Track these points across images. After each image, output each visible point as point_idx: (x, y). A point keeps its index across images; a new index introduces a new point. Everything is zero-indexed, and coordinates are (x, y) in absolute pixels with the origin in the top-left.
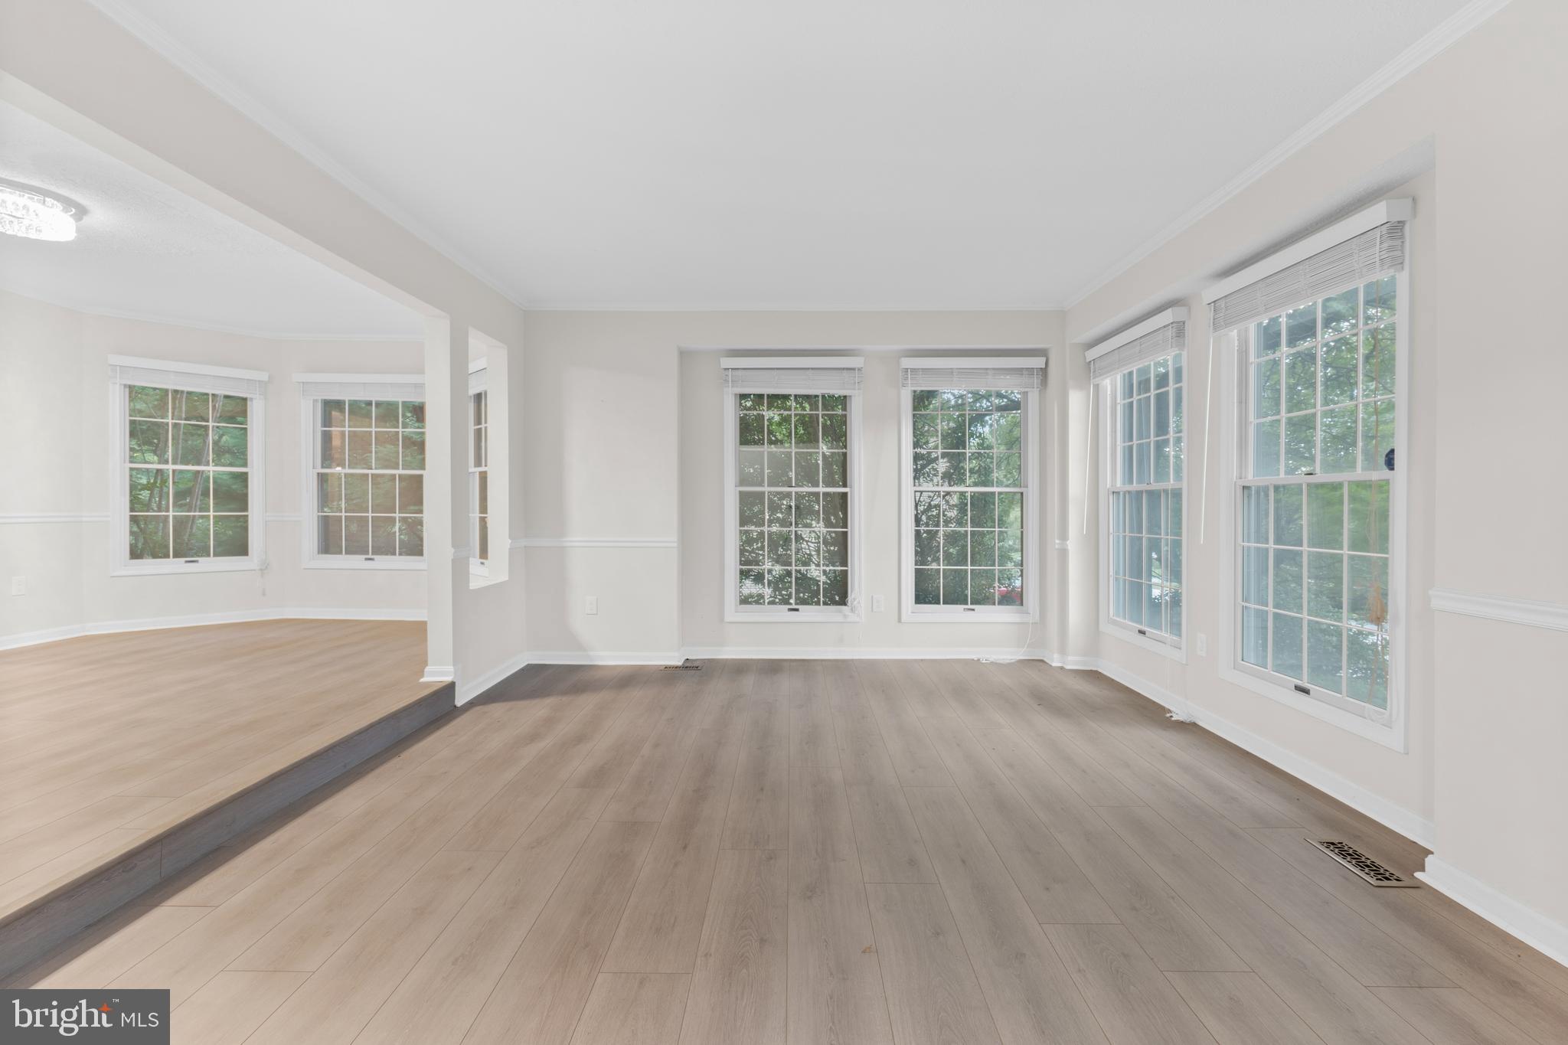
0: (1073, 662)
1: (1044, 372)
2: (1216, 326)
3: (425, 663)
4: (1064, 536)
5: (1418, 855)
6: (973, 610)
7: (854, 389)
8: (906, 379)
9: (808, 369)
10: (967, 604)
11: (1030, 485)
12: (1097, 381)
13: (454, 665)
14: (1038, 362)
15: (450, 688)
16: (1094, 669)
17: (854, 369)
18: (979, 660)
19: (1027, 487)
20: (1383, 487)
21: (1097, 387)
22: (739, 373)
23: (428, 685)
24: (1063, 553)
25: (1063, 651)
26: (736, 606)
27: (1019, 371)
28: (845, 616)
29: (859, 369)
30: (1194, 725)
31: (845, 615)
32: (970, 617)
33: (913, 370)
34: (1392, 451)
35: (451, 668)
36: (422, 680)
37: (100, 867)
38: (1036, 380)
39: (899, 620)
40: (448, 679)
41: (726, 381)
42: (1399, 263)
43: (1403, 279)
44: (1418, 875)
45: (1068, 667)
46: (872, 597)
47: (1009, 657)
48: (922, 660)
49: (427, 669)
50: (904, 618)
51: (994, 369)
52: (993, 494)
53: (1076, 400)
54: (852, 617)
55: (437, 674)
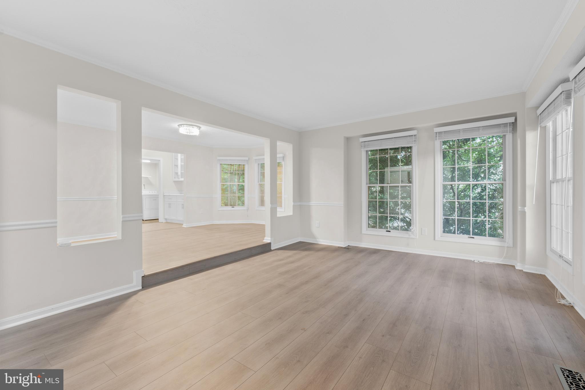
0: (528, 269)
1: (514, 124)
3: (265, 236)
4: (524, 205)
6: (473, 238)
7: (413, 144)
8: (436, 137)
9: (393, 138)
10: (470, 235)
11: (507, 180)
12: (543, 125)
13: (271, 238)
15: (269, 244)
16: (542, 274)
17: (413, 136)
18: (474, 261)
19: (505, 181)
22: (366, 143)
23: (264, 242)
24: (524, 213)
25: (523, 262)
26: (367, 228)
29: (414, 135)
31: (409, 235)
32: (471, 241)
33: (440, 133)
35: (270, 238)
36: (264, 241)
37: (177, 267)
38: (509, 129)
39: (434, 239)
40: (269, 241)
41: (362, 146)
45: (524, 270)
46: (422, 228)
47: (492, 262)
48: (444, 257)
49: (265, 238)
50: (436, 238)
51: (483, 127)
53: (530, 137)
55: (267, 240)
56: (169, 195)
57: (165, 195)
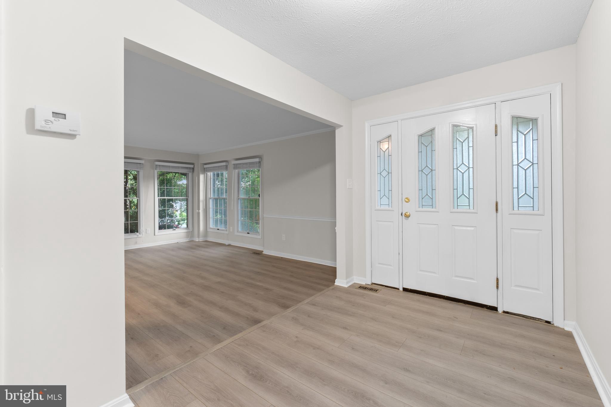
1: (193, 169)
2: (234, 168)
4: (199, 209)
5: (263, 251)
6: (175, 230)
7: (141, 169)
8: (157, 168)
10: (173, 228)
11: (190, 197)
14: (192, 166)
16: (206, 240)
17: (141, 163)
19: (189, 197)
20: (259, 199)
21: (206, 174)
24: (199, 213)
25: (199, 237)
27: (187, 168)
28: (138, 236)
30: (230, 245)
32: (174, 232)
33: (159, 166)
34: (259, 194)
38: (191, 170)
42: (260, 168)
43: (260, 169)
44: (263, 253)
45: (200, 241)
46: (146, 229)
47: (185, 241)
50: (156, 234)
52: (173, 199)
53: (202, 177)
54: (140, 236)
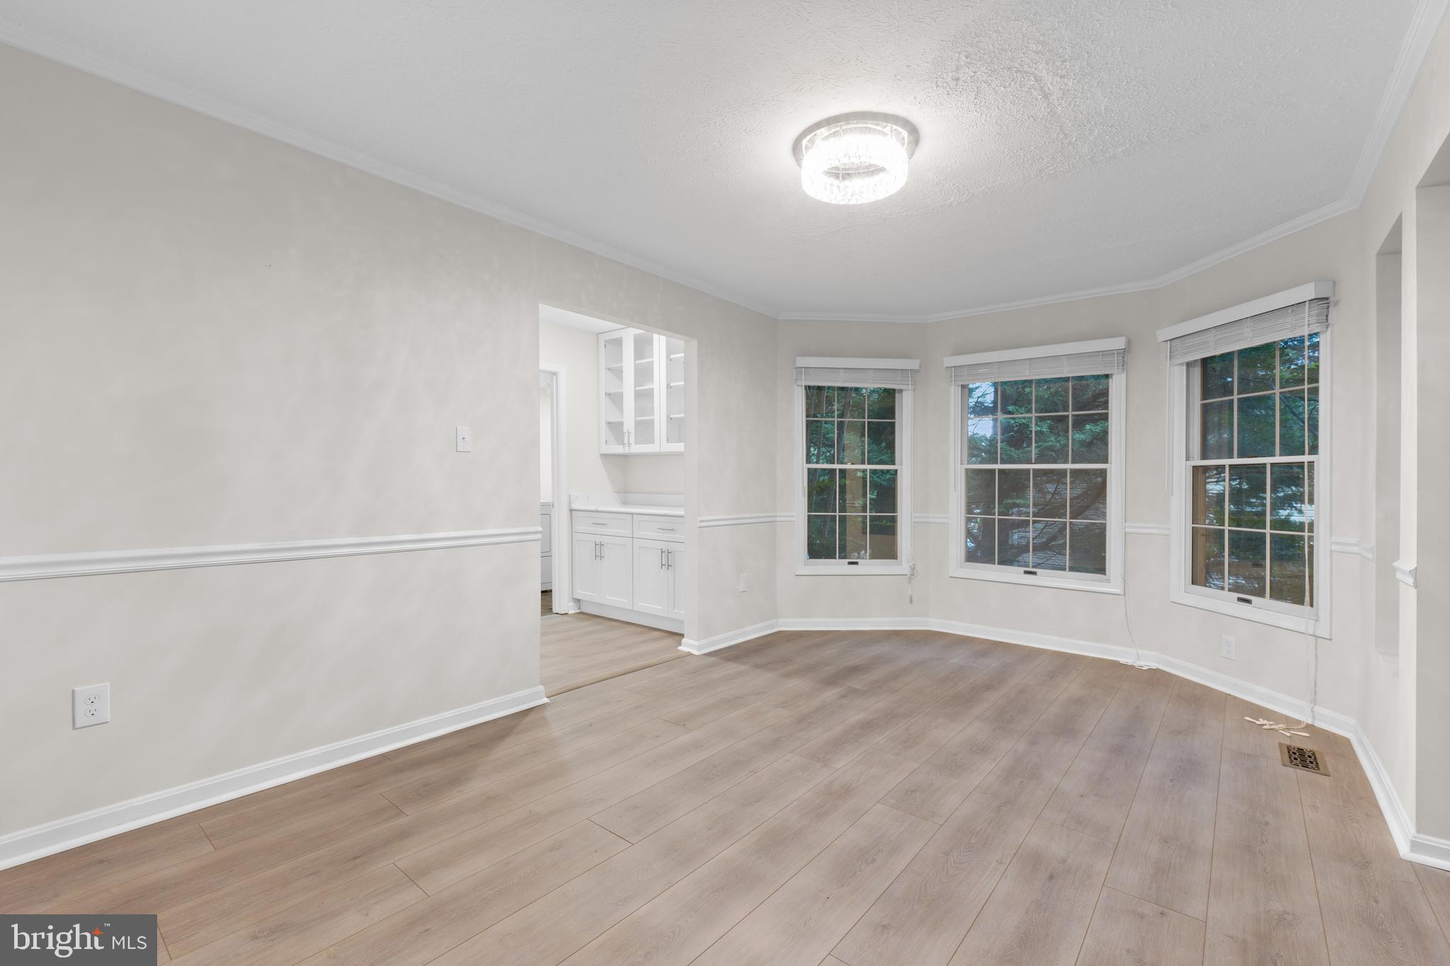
56: (593, 508)
57: (574, 506)
